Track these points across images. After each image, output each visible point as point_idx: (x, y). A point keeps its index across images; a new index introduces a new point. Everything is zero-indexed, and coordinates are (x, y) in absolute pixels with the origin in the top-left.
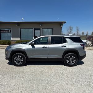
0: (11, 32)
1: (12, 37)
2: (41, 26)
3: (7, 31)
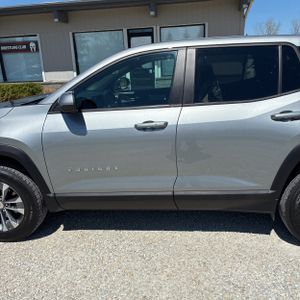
0: (37, 49)
1: (46, 71)
2: (156, 15)
3: (24, 47)
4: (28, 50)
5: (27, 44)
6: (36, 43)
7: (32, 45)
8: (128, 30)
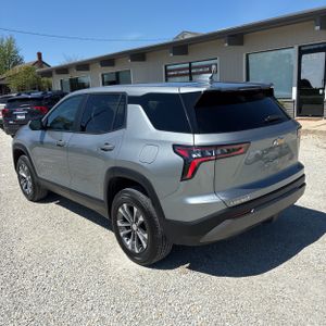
3: (208, 69)
4: (210, 71)
5: (210, 66)
6: (216, 65)
7: (214, 67)
8: (300, 48)
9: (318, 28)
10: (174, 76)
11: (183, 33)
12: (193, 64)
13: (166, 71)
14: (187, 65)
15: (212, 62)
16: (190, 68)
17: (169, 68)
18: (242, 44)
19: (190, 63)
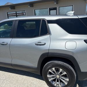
3: (22, 14)
4: (23, 15)
5: (23, 13)
6: (25, 13)
7: (24, 13)
8: (49, 8)
9: (55, 3)
10: (11, 16)
11: (8, 3)
12: (17, 12)
13: (8, 14)
14: (15, 13)
15: (24, 12)
16: (16, 14)
17: (8, 13)
18: (33, 7)
19: (16, 12)
